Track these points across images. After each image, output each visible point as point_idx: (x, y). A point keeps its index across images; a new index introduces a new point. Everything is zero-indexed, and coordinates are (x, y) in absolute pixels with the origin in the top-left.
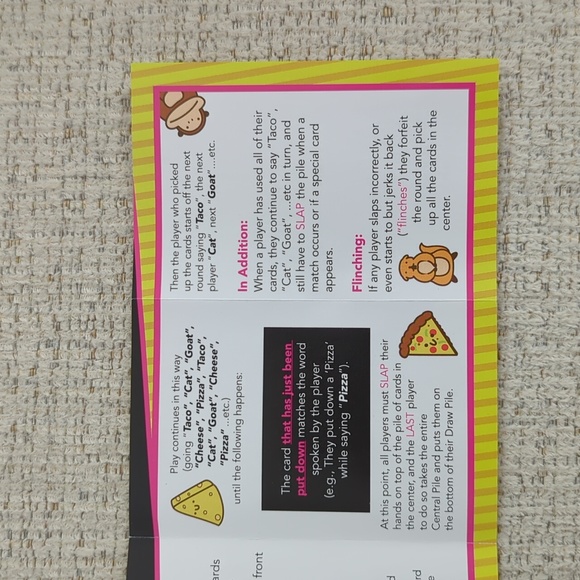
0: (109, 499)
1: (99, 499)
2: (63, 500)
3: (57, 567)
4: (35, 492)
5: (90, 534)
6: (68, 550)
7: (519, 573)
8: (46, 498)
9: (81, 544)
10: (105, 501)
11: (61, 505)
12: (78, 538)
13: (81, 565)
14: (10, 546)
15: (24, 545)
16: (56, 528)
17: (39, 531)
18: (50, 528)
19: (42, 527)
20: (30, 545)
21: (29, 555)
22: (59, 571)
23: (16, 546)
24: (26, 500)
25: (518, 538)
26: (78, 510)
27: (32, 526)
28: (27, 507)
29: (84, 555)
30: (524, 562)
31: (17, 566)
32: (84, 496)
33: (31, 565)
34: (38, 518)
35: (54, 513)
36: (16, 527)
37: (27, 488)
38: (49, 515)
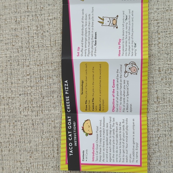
0: (55, 5)
1: (53, 5)
2: (44, 7)
3: (44, 22)
4: (38, 5)
5: (51, 14)
6: (46, 18)
7: (151, 13)
8: (40, 7)
9: (49, 16)
10: (54, 6)
11: (44, 8)
12: (48, 15)
13: (50, 21)
14: (33, 18)
15: (36, 18)
16: (43, 13)
17: (39, 14)
18: (42, 13)
19: (40, 13)
20: (37, 18)
21: (38, 20)
22: (44, 23)
23: (34, 18)
24: (36, 7)
25: (150, 5)
26: (48, 8)
27: (38, 13)
28: (36, 9)
29: (50, 18)
30: (152, 10)
31: (35, 23)
32: (49, 5)
33: (38, 22)
34: (39, 12)
35: (43, 10)
36: (34, 14)
37: (36, 4)
38: (41, 10)
